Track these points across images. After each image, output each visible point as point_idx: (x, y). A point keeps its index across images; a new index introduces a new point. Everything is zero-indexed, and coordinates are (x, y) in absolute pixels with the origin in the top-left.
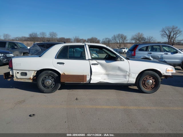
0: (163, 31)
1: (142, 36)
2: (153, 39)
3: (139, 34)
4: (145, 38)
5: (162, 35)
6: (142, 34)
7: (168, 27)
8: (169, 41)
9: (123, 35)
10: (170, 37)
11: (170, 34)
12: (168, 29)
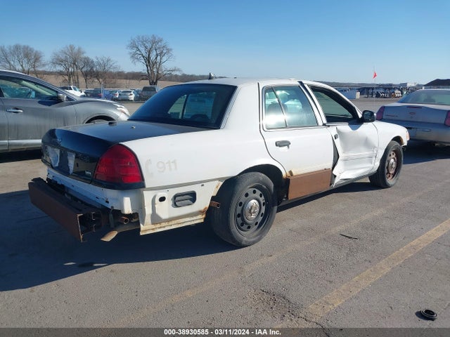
0: (133, 45)
1: (82, 56)
2: (111, 63)
3: (72, 48)
4: (92, 62)
5: (133, 56)
6: (79, 49)
7: (143, 37)
8: (148, 71)
9: (31, 50)
10: (149, 62)
11: (149, 55)
12: (142, 42)
